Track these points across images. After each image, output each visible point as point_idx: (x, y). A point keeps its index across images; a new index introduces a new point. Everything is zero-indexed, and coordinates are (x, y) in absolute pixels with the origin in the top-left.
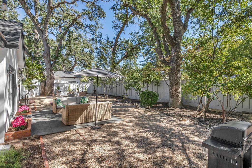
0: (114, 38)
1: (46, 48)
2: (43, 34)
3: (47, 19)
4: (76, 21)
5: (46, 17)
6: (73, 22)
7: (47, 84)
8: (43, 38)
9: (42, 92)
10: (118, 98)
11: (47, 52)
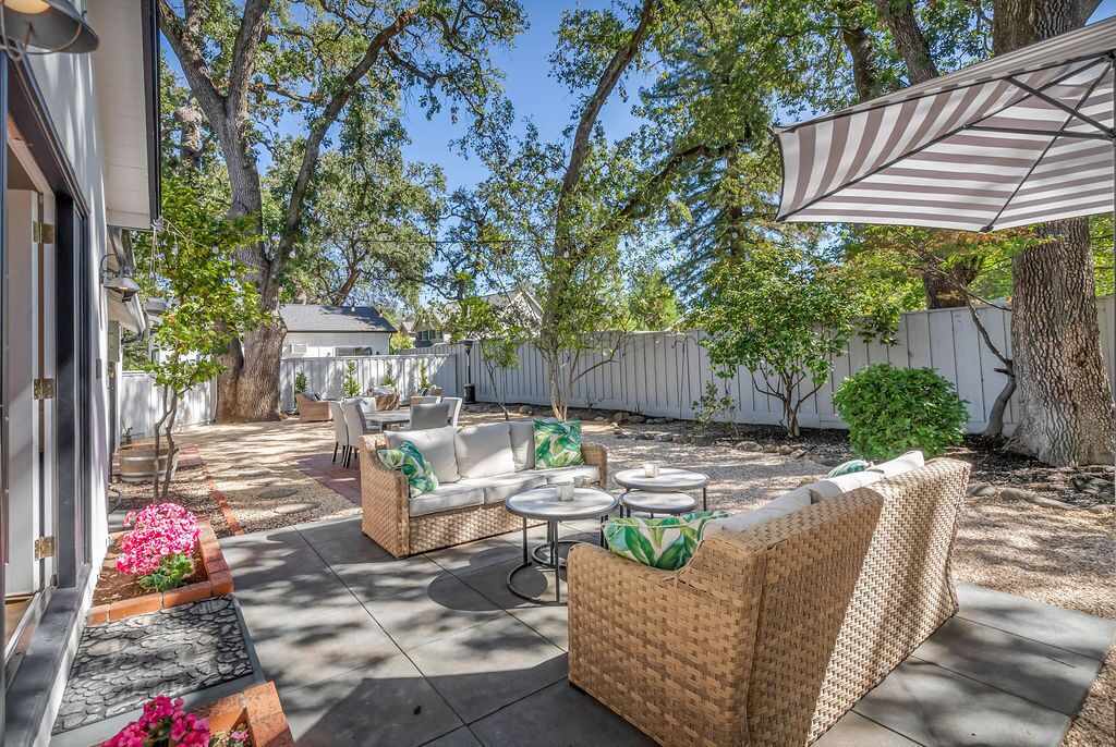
0: (571, 129)
1: (243, 182)
2: (225, 111)
3: (246, 38)
4: (387, 45)
5: (242, 28)
6: (373, 53)
7: (248, 365)
8: (226, 135)
9: (225, 403)
10: (619, 416)
11: (248, 204)
